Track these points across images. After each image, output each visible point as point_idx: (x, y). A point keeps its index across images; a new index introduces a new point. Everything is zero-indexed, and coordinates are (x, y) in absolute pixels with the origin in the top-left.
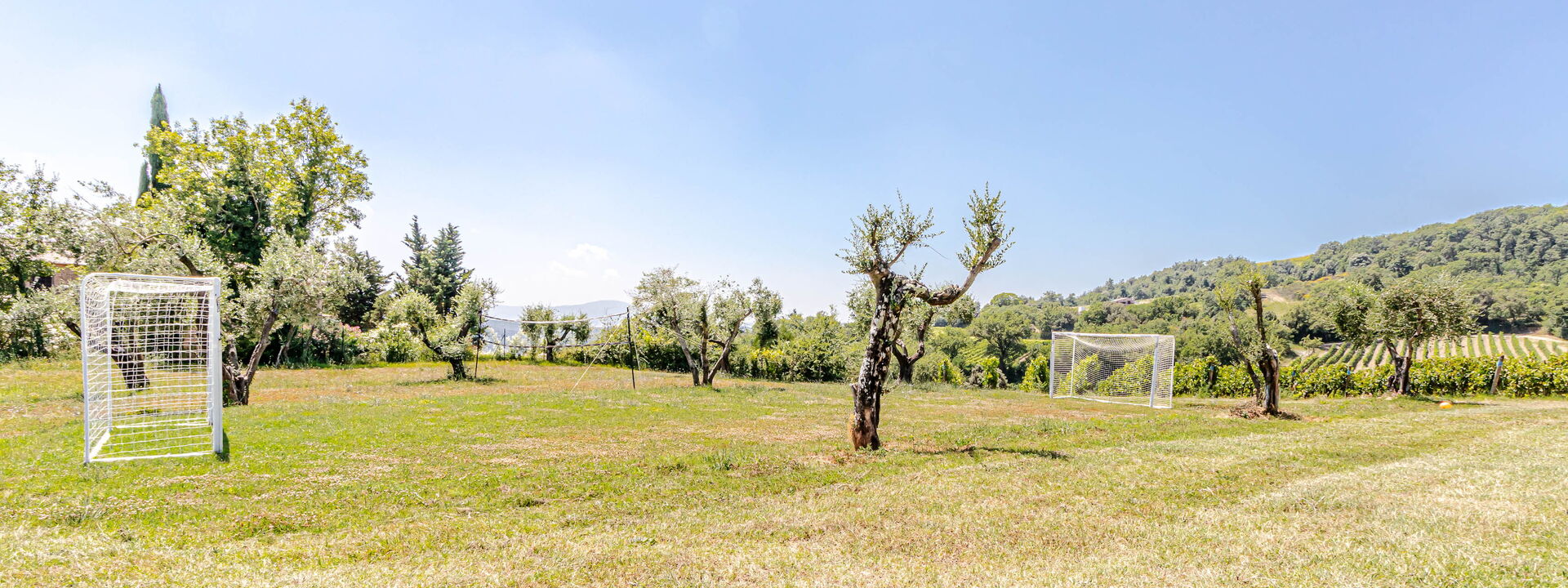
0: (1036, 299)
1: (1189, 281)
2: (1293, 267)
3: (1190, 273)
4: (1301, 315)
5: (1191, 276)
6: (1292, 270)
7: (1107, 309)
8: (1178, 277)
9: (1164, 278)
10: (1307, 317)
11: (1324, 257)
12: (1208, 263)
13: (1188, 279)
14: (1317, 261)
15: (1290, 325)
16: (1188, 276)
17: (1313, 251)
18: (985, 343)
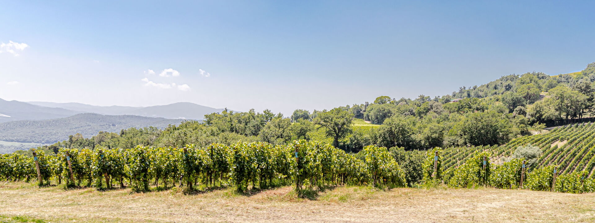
0: (412, 100)
1: (508, 87)
2: (571, 78)
3: (509, 82)
4: (538, 109)
5: (509, 84)
6: (570, 80)
7: (431, 106)
8: (502, 85)
9: (494, 86)
10: (541, 110)
11: (589, 72)
12: (521, 76)
13: (507, 86)
14: (585, 74)
15: (532, 116)
16: (507, 84)
17: (584, 68)
18: (324, 129)
